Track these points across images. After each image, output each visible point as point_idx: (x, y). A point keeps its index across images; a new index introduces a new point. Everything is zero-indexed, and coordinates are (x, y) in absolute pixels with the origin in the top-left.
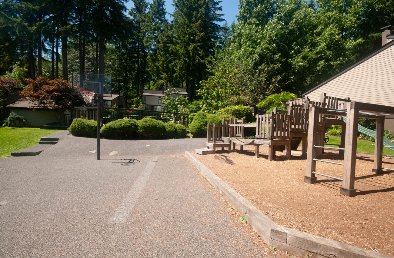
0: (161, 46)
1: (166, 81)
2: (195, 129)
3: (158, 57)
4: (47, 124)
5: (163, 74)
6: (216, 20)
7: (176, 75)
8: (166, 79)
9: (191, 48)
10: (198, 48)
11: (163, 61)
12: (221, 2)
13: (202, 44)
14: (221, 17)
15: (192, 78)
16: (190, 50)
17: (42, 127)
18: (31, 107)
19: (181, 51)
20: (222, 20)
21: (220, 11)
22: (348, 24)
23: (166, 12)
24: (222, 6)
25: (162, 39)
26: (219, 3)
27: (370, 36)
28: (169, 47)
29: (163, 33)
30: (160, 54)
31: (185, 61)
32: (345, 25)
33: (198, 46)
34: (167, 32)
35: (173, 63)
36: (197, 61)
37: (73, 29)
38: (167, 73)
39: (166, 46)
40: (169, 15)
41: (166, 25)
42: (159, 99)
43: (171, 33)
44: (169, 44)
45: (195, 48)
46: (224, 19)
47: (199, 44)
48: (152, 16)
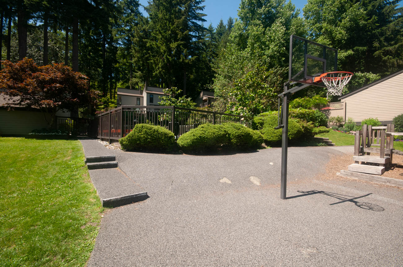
0: (137, 40)
1: (141, 80)
2: (276, 136)
3: (132, 52)
4: (32, 132)
5: (138, 72)
6: (198, 19)
7: (156, 74)
8: (141, 78)
9: (173, 45)
10: (181, 46)
11: (138, 58)
12: (204, 1)
13: (185, 42)
14: (203, 18)
15: (174, 78)
16: (172, 48)
17: (28, 137)
18: (6, 105)
19: (163, 48)
20: (204, 20)
21: (201, 11)
22: (339, 36)
23: (140, 4)
24: (205, 6)
25: (138, 33)
26: (202, 2)
27: (355, 48)
28: (146, 42)
29: (138, 26)
30: (135, 49)
31: (168, 59)
32: (336, 37)
33: (181, 44)
34: (142, 26)
35: (151, 60)
36: (181, 60)
37: (42, 4)
38: (142, 71)
39: (142, 41)
40: (143, 8)
41: (140, 18)
42: (137, 100)
43: (148, 27)
44: (145, 40)
45: (178, 46)
46: (205, 19)
47: (182, 42)
48: (124, 7)
